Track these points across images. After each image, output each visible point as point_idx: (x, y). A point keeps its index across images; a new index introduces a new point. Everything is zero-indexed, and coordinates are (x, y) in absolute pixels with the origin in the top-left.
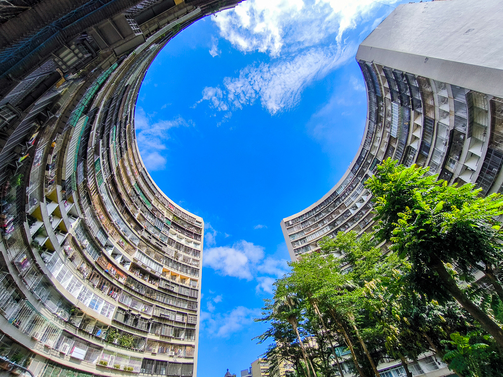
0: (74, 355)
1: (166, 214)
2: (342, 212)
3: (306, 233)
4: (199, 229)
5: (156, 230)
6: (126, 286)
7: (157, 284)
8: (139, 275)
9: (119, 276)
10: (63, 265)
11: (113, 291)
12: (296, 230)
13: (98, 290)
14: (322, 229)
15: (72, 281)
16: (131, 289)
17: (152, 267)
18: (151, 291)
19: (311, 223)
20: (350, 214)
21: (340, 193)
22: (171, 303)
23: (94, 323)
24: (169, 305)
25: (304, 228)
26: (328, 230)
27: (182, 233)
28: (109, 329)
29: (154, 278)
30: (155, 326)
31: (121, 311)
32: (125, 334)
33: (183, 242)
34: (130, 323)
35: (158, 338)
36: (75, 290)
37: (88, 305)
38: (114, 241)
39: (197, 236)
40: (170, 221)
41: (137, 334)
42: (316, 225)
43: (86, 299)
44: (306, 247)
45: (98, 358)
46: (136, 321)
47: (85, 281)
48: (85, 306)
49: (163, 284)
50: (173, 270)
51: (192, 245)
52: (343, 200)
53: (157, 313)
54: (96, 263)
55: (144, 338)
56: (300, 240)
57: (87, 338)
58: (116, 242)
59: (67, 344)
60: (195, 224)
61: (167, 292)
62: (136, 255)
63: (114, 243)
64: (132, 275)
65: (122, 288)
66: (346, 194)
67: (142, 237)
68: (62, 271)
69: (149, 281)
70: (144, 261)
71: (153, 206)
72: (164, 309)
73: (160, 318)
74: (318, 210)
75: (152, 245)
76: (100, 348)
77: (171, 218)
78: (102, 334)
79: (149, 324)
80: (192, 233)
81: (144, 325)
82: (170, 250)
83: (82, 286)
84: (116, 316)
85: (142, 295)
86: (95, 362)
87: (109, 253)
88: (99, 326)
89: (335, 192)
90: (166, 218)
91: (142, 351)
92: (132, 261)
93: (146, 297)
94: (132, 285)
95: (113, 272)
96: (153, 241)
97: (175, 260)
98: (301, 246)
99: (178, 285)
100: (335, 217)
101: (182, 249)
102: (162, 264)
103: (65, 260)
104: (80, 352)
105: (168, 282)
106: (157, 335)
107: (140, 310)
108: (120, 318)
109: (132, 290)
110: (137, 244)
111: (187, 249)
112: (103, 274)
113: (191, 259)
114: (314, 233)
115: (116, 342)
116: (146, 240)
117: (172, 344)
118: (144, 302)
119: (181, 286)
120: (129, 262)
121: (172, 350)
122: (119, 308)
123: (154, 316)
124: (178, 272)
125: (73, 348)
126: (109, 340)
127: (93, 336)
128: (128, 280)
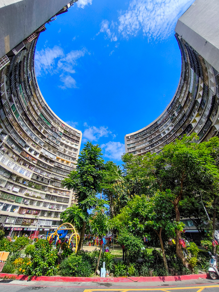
0: (13, 190)
1: (60, 129)
2: (157, 134)
3: (136, 144)
4: (78, 138)
5: (54, 138)
6: (37, 164)
7: (53, 164)
8: (44, 160)
9: (33, 160)
10: (3, 156)
11: (30, 167)
12: (131, 142)
13: (23, 166)
14: (145, 143)
15: (9, 162)
16: (39, 166)
17: (51, 156)
18: (50, 167)
19: (140, 139)
20: (161, 136)
21: (159, 123)
22: (60, 173)
23: (22, 179)
24: (59, 174)
25: (136, 141)
26: (147, 144)
27: (69, 139)
28: (30, 181)
29: (52, 161)
30: (52, 182)
31: (35, 175)
32: (37, 184)
33: (69, 144)
34: (39, 180)
35: (53, 187)
36: (11, 166)
37: (18, 172)
38: (30, 144)
39: (77, 141)
40: (62, 133)
41: (43, 184)
42: (142, 140)
43: (17, 169)
44: (134, 152)
45: (26, 192)
46: (42, 179)
47: (16, 162)
48: (17, 172)
49: (56, 164)
50: (62, 158)
51: (74, 146)
52: (159, 128)
53: (53, 177)
54: (20, 154)
55: (47, 186)
56: (132, 147)
57: (19, 185)
58: (31, 144)
59: (10, 186)
60: (77, 135)
61: (58, 168)
62: (42, 150)
63: (30, 145)
64: (40, 160)
65: (35, 165)
66: (162, 124)
67: (45, 142)
68: (3, 158)
69: (49, 162)
70: (46, 153)
71: (52, 125)
72: (57, 175)
73: (54, 179)
74: (145, 132)
75: (51, 145)
76: (26, 189)
77: (63, 131)
78: (27, 183)
79: (49, 181)
80: (74, 140)
81: (46, 181)
82: (61, 148)
83: (15, 164)
84: (33, 177)
85: (46, 169)
86: (24, 193)
87: (27, 150)
88: (25, 180)
89: (156, 122)
90: (60, 131)
91: (46, 191)
92: (40, 153)
93: (48, 170)
94: (40, 164)
95: (30, 158)
96: (52, 144)
97: (64, 153)
98: (132, 151)
99: (64, 165)
100: (153, 137)
101: (68, 148)
102: (56, 155)
103: (4, 154)
104: (17, 189)
105: (59, 163)
106: (53, 185)
107: (45, 175)
108: (35, 178)
109: (41, 166)
110: (42, 145)
111: (71, 148)
112: (25, 159)
113: (73, 153)
114: (140, 145)
115: (33, 187)
116: (48, 143)
117: (60, 190)
118: (47, 172)
119: (66, 166)
120: (39, 154)
121: (59, 192)
122: (34, 174)
123: (51, 178)
124: (65, 159)
125: (13, 187)
126: (30, 186)
127: (22, 184)
128: (38, 162)
